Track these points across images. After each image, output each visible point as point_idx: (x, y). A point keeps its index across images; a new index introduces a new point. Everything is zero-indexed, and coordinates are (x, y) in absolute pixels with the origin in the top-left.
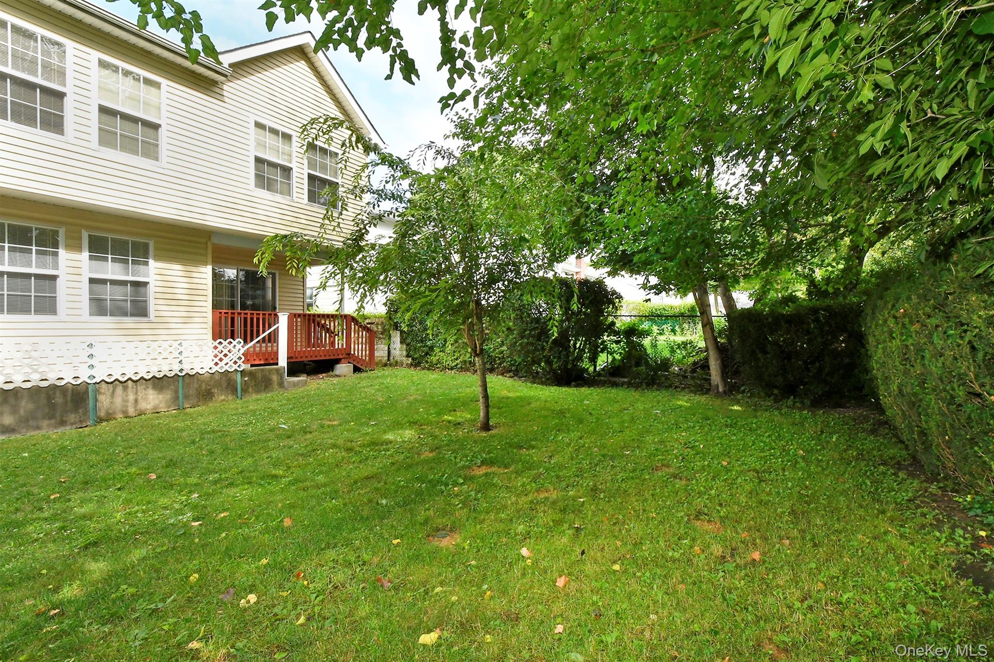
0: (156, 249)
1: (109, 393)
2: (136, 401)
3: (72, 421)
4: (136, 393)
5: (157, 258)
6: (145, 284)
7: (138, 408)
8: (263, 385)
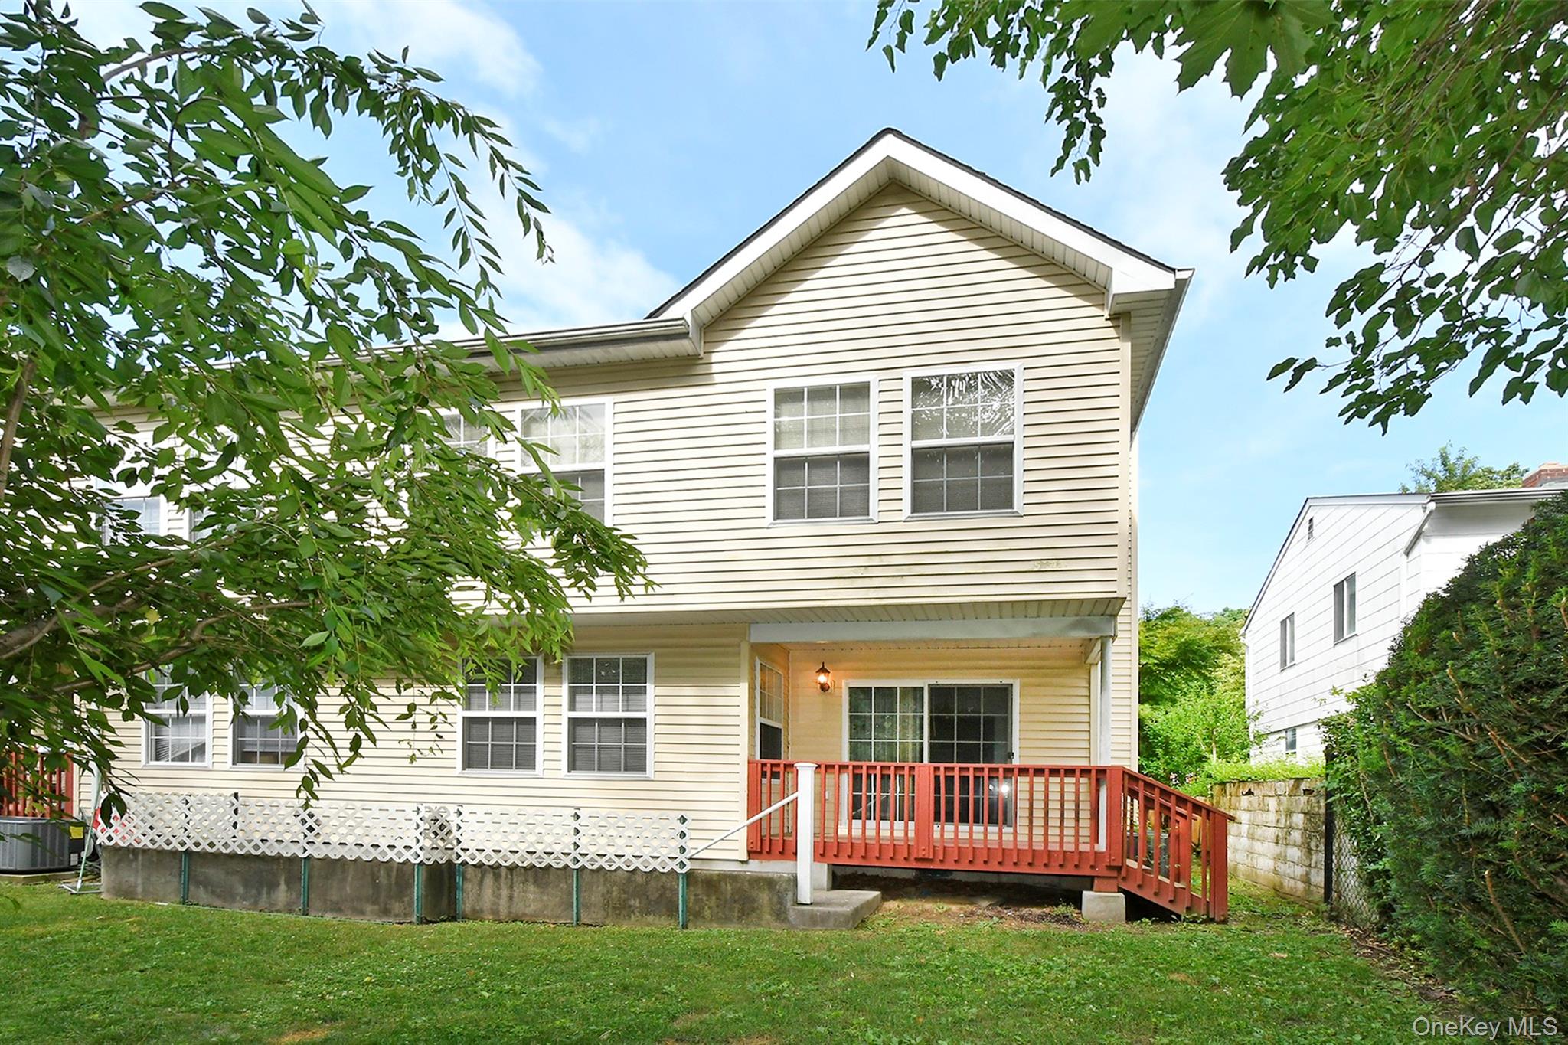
0: (657, 665)
1: (476, 880)
2: (511, 898)
3: (397, 911)
4: (511, 887)
5: (659, 681)
6: (642, 722)
7: (513, 910)
8: (737, 906)
